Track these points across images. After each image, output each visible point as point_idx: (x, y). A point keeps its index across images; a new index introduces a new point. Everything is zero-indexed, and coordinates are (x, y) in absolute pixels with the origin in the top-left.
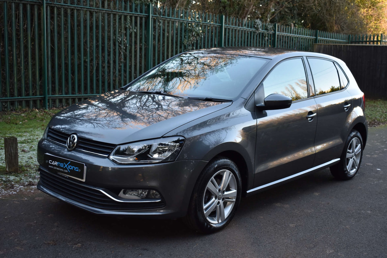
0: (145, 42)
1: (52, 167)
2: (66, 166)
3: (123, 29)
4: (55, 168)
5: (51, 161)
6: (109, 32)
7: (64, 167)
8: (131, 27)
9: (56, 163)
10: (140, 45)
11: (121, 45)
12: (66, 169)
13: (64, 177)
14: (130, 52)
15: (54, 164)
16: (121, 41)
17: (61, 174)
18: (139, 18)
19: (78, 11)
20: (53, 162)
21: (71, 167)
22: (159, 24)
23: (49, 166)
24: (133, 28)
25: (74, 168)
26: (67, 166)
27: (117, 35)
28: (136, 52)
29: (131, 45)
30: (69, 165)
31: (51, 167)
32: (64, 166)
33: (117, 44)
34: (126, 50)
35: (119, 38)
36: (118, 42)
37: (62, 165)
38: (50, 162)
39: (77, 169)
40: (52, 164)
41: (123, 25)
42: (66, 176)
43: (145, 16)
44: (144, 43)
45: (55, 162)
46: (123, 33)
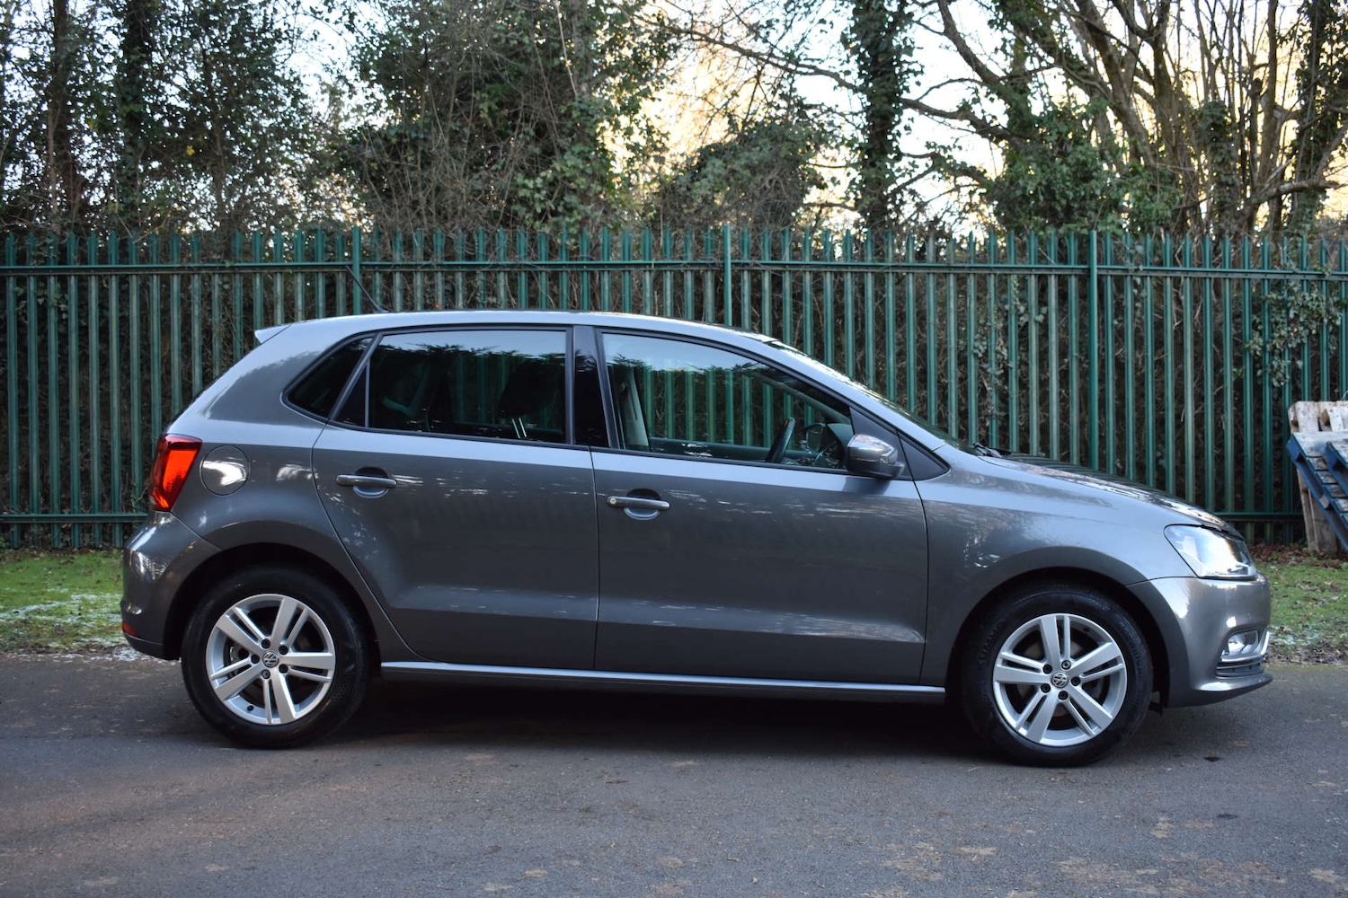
0: (1081, 351)
3: (993, 317)
6: (943, 327)
8: (1022, 309)
10: (1060, 363)
11: (985, 366)
14: (1024, 385)
16: (986, 353)
18: (1053, 282)
19: (836, 277)
22: (1139, 292)
24: (1034, 312)
27: (973, 335)
28: (1044, 383)
29: (1024, 363)
33: (973, 362)
34: (1005, 377)
35: (977, 344)
36: (976, 355)
41: (993, 306)
43: (1078, 272)
44: (1075, 354)
46: (993, 329)
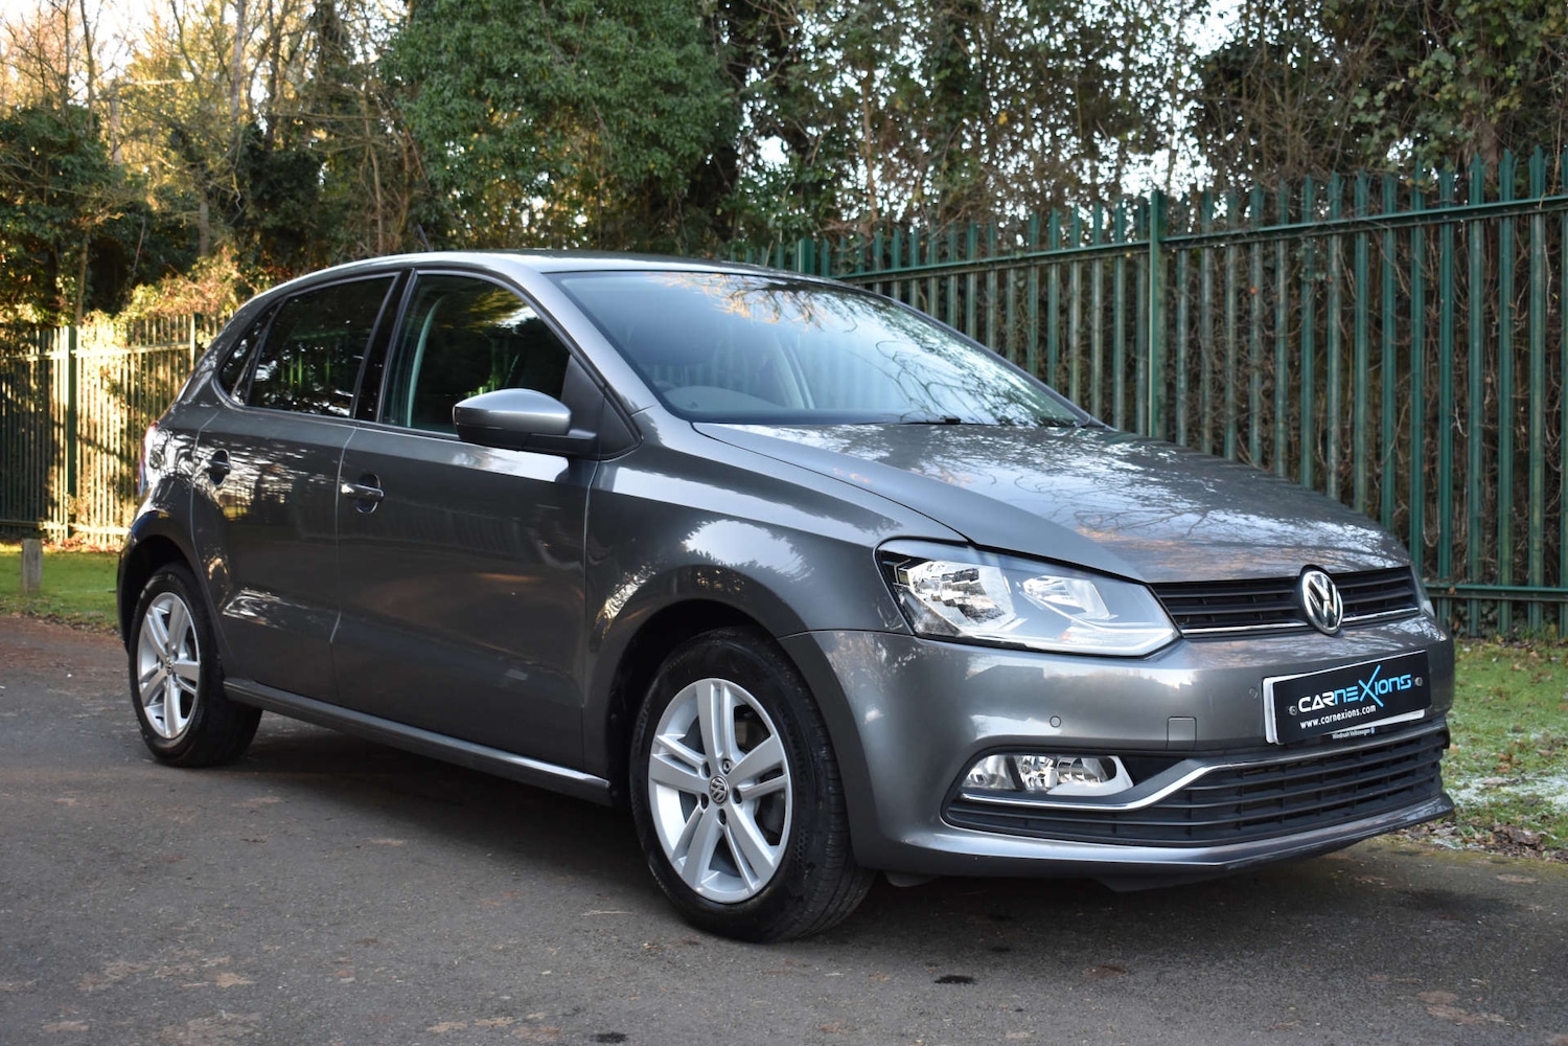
1: (1316, 722)
2: (1367, 689)
4: (1328, 719)
5: (1308, 699)
7: (1359, 696)
9: (1330, 698)
12: (1369, 701)
13: (1360, 739)
15: (1322, 706)
17: (1346, 735)
20: (1317, 698)
21: (1383, 687)
23: (1303, 725)
25: (1394, 684)
26: (1372, 688)
30: (1377, 679)
31: (1309, 724)
32: (1361, 690)
37: (1350, 693)
38: (1305, 705)
39: (1406, 683)
40: (1315, 707)
42: (1365, 732)
45: (1322, 698)
